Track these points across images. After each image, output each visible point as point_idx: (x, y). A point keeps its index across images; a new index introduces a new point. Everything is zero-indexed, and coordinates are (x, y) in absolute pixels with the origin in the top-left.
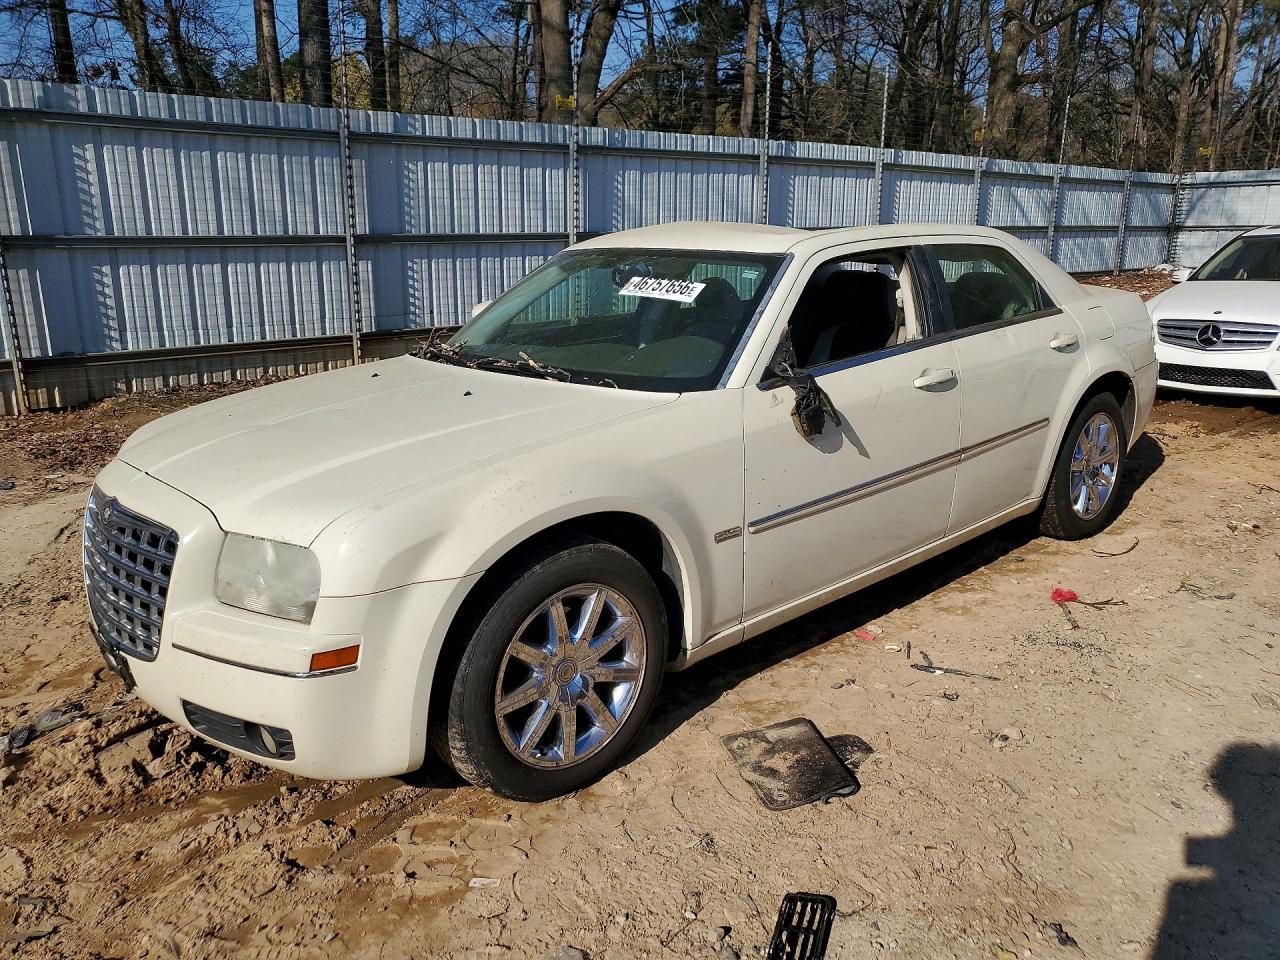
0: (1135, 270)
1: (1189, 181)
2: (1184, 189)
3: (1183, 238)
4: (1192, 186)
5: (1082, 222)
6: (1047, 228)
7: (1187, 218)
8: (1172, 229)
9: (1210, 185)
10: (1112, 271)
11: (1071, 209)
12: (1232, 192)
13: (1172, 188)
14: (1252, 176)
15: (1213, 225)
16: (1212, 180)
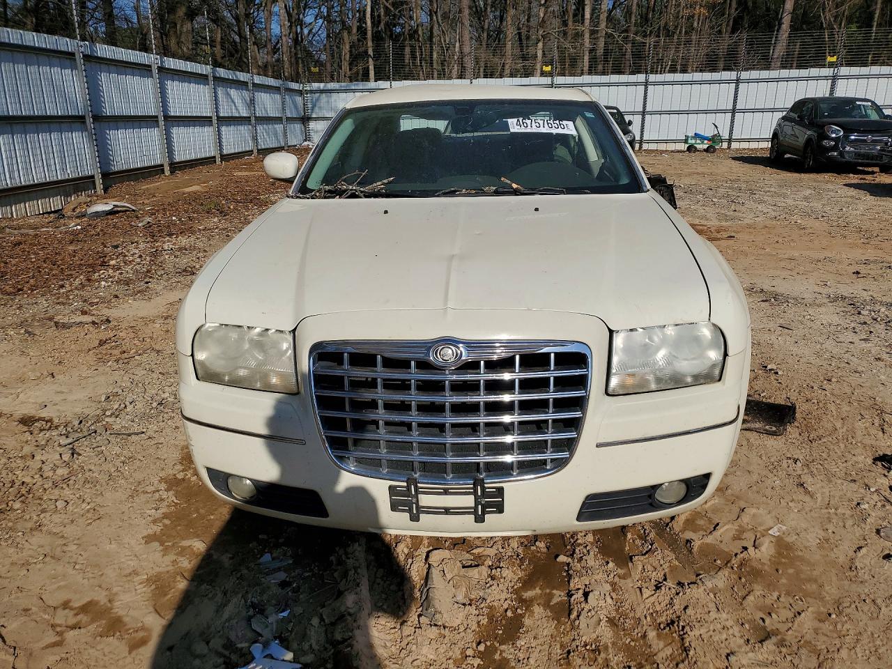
0: (294, 146)
1: (308, 89)
2: (307, 94)
3: (312, 125)
4: (312, 92)
5: (265, 115)
6: (250, 118)
7: (312, 112)
8: (305, 120)
9: (322, 91)
10: (284, 147)
11: (258, 105)
12: (334, 95)
13: (300, 93)
14: (344, 87)
15: (328, 116)
16: (322, 88)
